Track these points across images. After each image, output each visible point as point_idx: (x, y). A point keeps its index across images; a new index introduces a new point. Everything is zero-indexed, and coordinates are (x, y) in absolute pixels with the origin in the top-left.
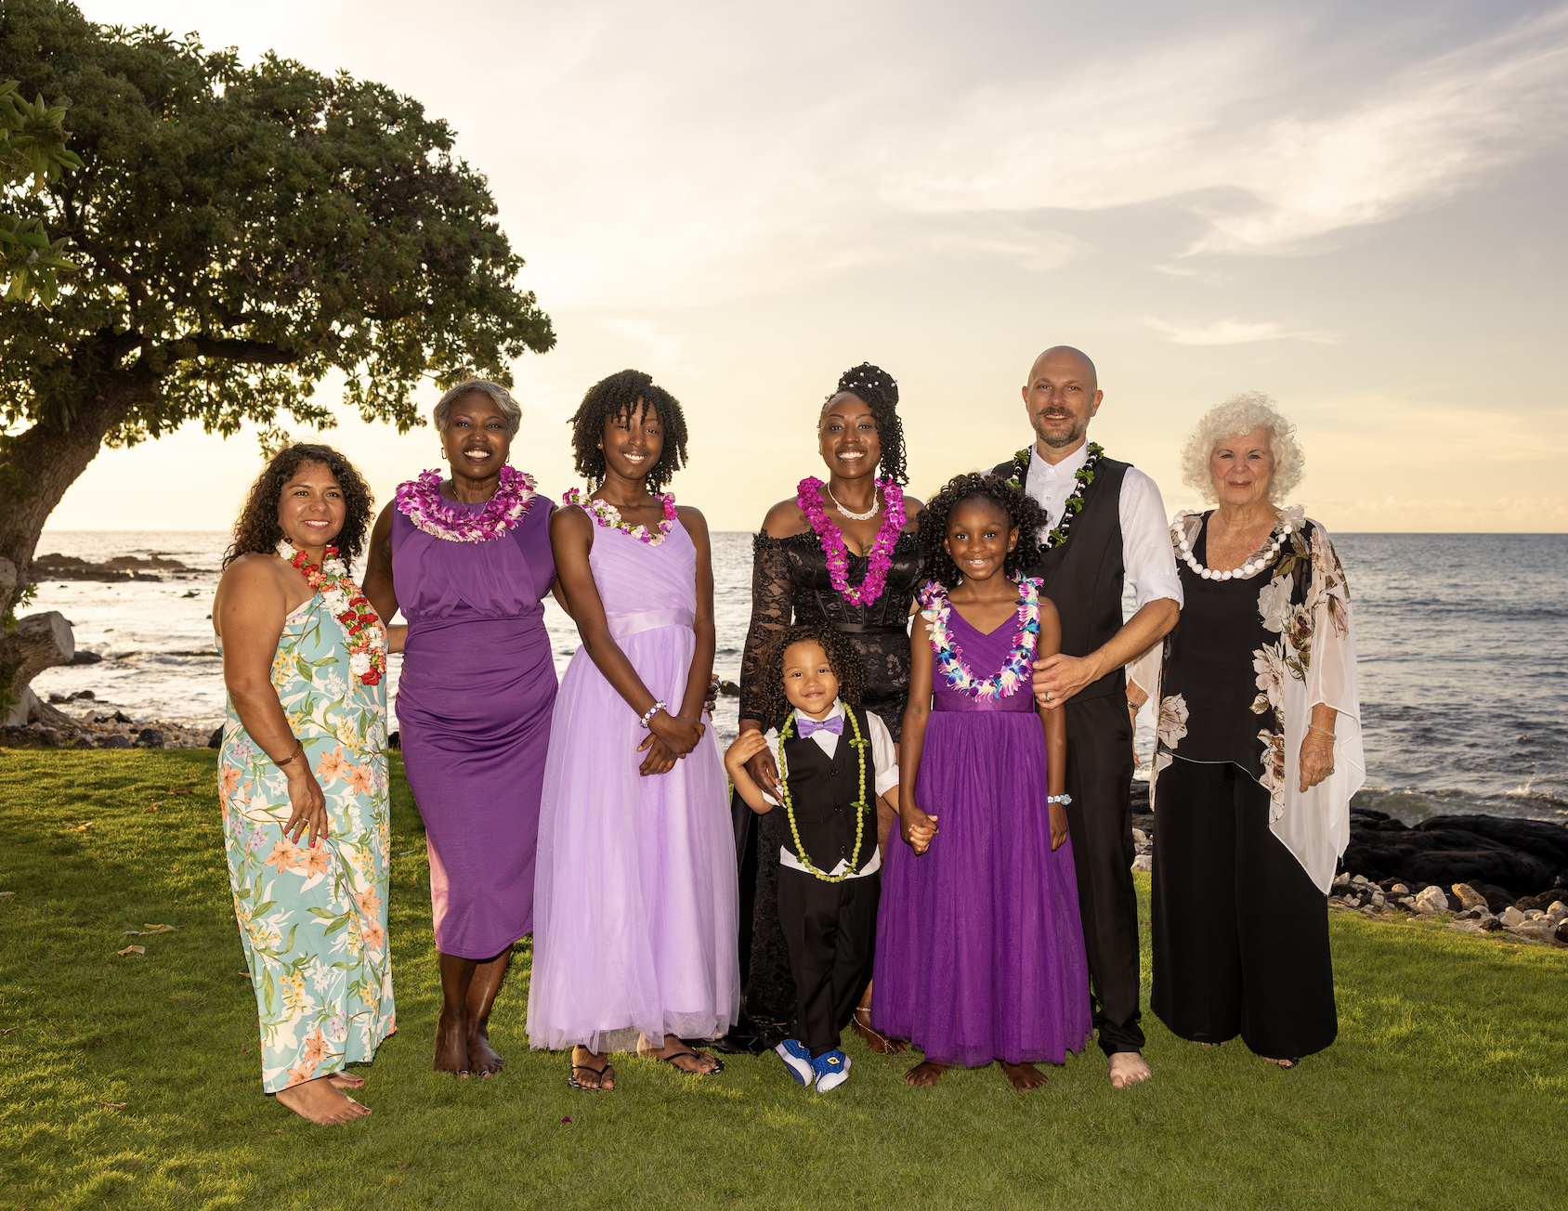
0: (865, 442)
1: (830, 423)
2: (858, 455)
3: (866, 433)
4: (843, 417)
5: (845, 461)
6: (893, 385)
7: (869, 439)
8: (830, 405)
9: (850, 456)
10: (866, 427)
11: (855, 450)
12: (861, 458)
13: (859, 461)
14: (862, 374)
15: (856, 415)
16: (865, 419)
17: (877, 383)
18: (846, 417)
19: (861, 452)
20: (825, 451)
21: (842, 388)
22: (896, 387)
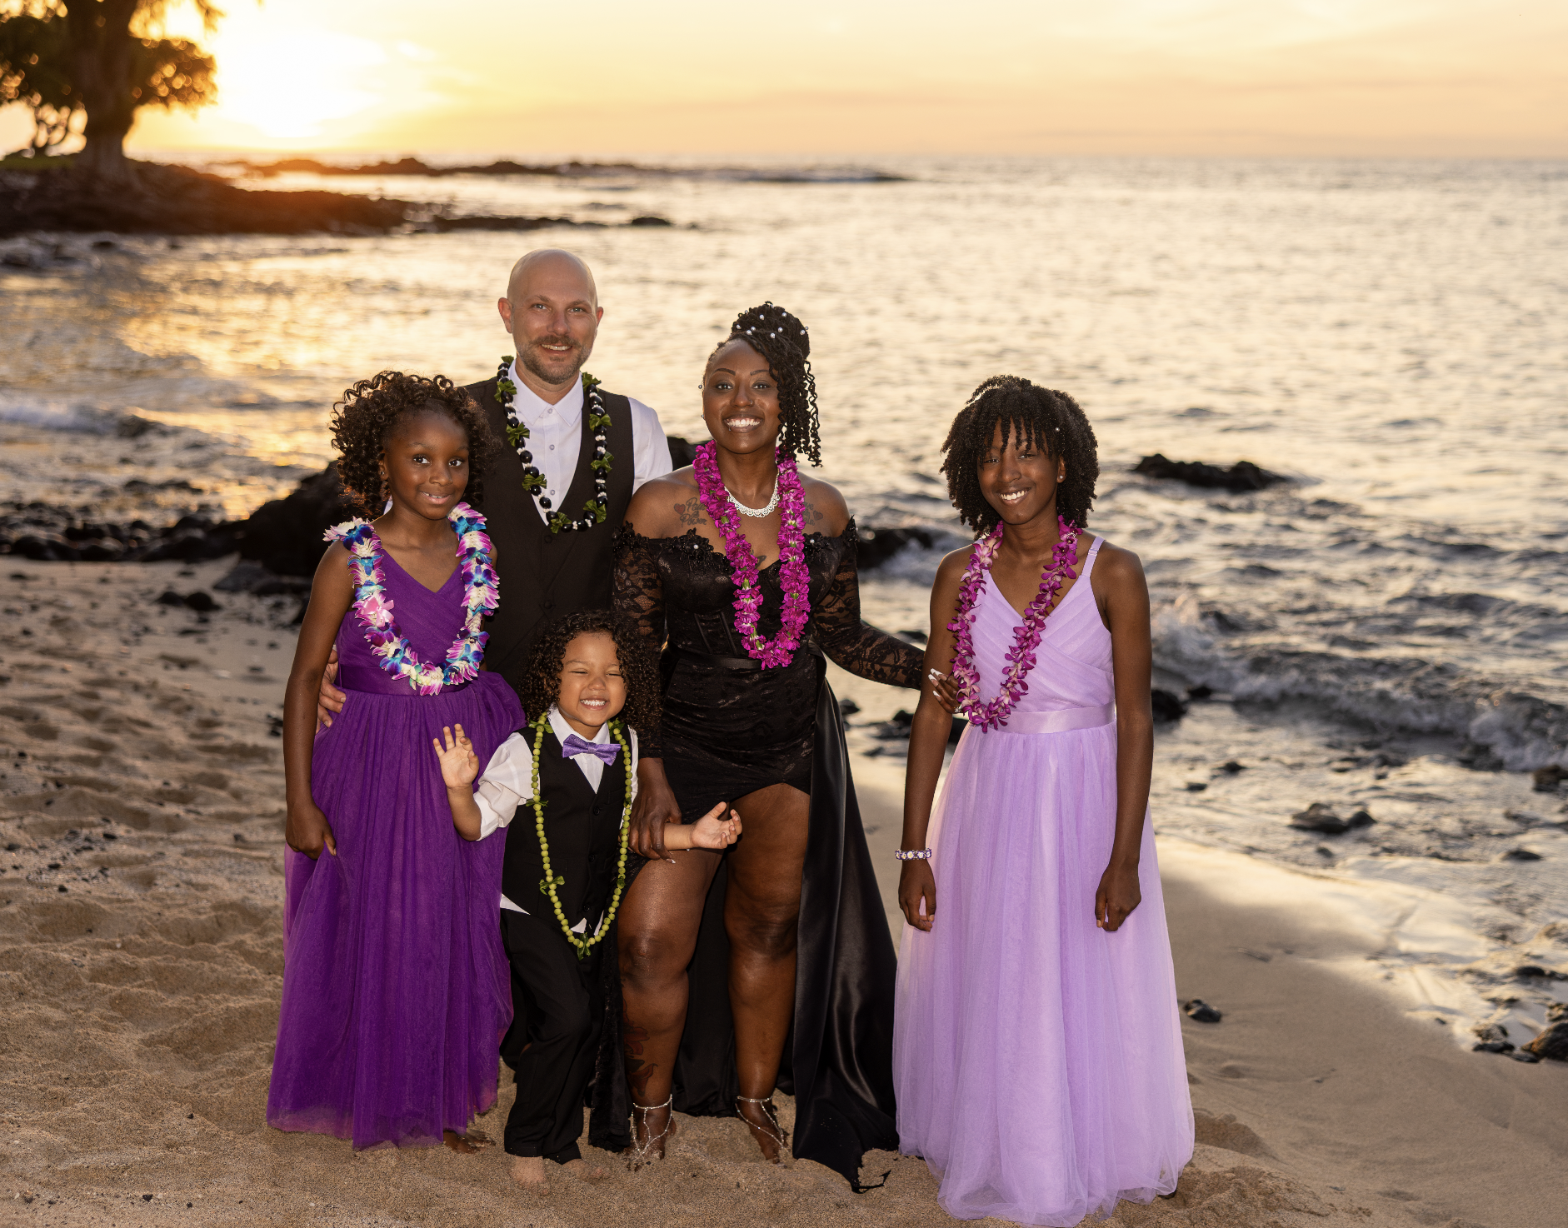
0: (762, 405)
1: (717, 379)
2: (752, 422)
3: (764, 394)
4: (733, 373)
5: (733, 432)
6: (803, 332)
7: (768, 403)
8: (719, 355)
9: (741, 423)
10: (762, 387)
11: (747, 416)
12: (755, 428)
13: (753, 431)
14: (762, 317)
15: (751, 370)
16: (764, 377)
17: (780, 330)
18: (737, 372)
19: (756, 418)
20: (709, 415)
21: (737, 333)
22: (806, 335)
